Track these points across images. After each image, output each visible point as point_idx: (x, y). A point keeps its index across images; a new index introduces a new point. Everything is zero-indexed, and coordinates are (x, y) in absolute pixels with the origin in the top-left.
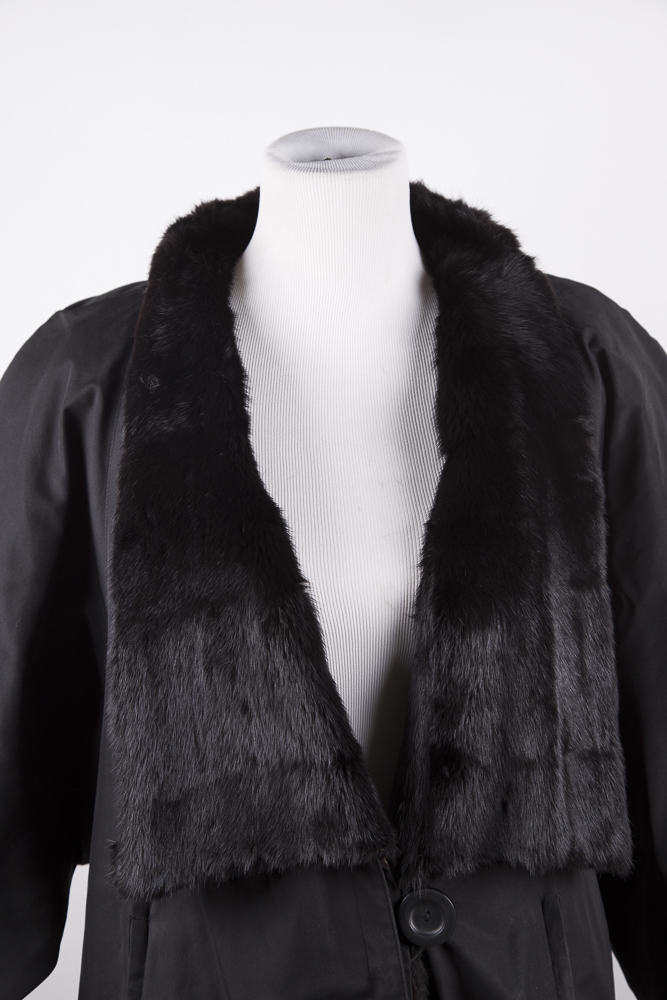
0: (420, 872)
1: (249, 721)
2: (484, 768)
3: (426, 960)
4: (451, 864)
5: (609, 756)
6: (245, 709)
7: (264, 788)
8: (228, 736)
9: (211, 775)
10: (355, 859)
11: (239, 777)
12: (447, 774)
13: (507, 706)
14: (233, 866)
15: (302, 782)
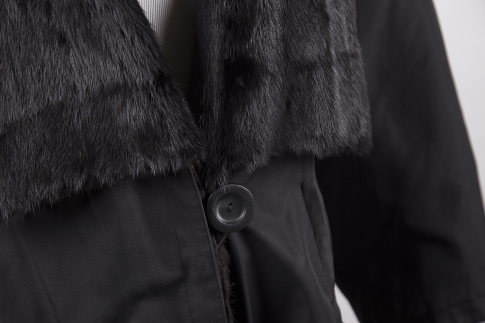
0: (224, 170)
1: (68, 53)
2: (271, 75)
3: (228, 245)
4: (251, 160)
5: (354, 56)
6: (63, 40)
7: (87, 112)
8: (48, 68)
9: (34, 107)
10: (178, 165)
11: (62, 105)
12: (242, 84)
13: (286, 17)
14: (64, 187)
15: (124, 103)
